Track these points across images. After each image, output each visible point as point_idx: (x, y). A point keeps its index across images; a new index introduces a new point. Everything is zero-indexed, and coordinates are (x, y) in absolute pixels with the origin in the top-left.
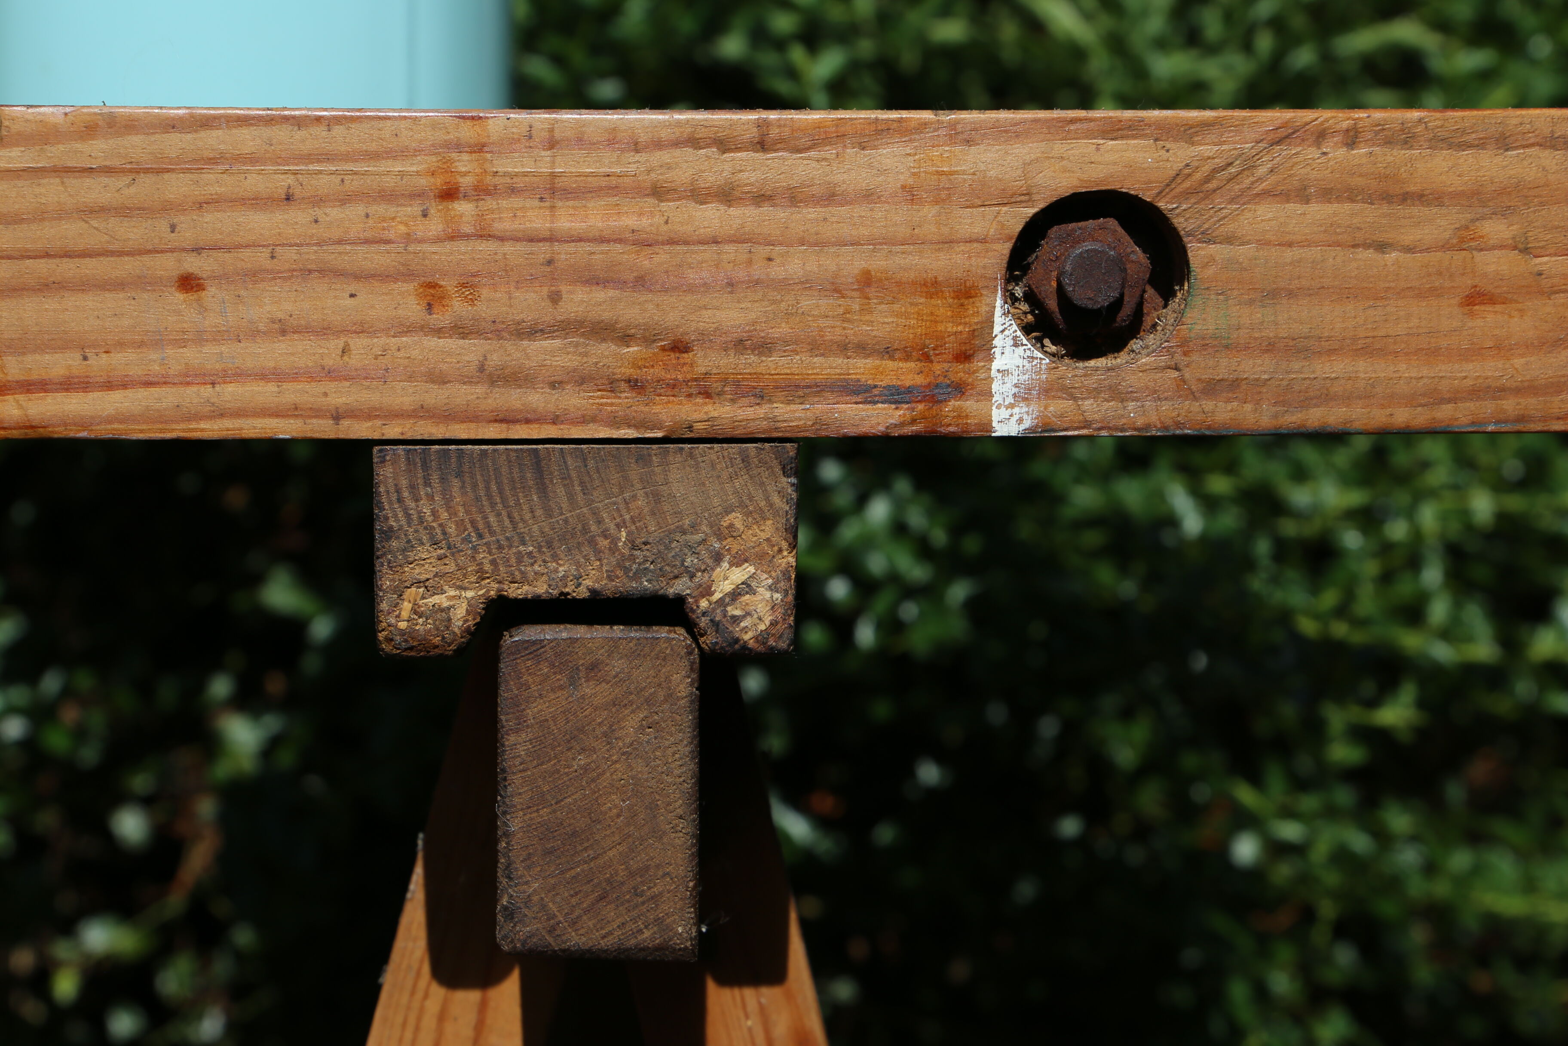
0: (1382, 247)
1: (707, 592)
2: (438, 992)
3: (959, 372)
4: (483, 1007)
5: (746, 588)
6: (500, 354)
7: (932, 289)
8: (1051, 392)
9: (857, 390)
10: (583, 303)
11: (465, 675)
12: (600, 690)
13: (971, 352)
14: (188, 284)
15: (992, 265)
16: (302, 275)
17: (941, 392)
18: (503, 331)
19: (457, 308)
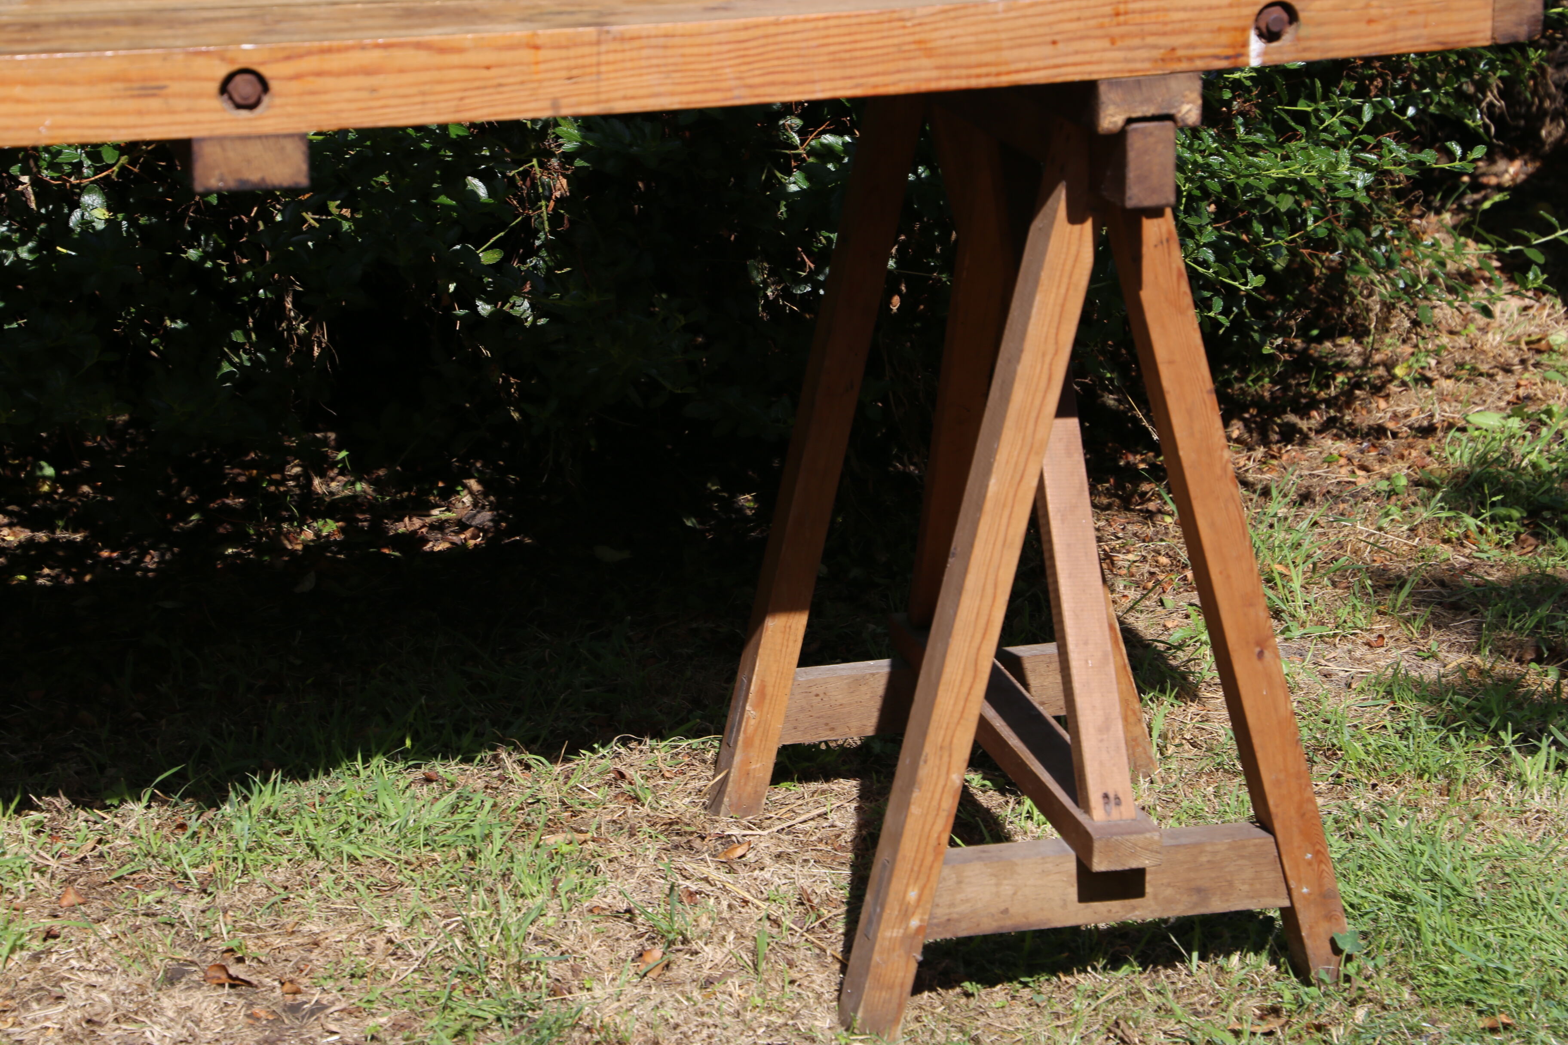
0: (1346, 9)
1: (1179, 112)
2: (1069, 227)
3: (1241, 51)
4: (1082, 230)
5: (1190, 110)
6: (1130, 55)
7: (1235, 29)
8: (1264, 53)
9: (1217, 57)
10: (1150, 40)
11: (1119, 138)
12: (1151, 140)
13: (1245, 44)
14: (1054, 43)
15: (1251, 22)
16: (1082, 38)
17: (1237, 56)
18: (1130, 49)
19: (1119, 44)
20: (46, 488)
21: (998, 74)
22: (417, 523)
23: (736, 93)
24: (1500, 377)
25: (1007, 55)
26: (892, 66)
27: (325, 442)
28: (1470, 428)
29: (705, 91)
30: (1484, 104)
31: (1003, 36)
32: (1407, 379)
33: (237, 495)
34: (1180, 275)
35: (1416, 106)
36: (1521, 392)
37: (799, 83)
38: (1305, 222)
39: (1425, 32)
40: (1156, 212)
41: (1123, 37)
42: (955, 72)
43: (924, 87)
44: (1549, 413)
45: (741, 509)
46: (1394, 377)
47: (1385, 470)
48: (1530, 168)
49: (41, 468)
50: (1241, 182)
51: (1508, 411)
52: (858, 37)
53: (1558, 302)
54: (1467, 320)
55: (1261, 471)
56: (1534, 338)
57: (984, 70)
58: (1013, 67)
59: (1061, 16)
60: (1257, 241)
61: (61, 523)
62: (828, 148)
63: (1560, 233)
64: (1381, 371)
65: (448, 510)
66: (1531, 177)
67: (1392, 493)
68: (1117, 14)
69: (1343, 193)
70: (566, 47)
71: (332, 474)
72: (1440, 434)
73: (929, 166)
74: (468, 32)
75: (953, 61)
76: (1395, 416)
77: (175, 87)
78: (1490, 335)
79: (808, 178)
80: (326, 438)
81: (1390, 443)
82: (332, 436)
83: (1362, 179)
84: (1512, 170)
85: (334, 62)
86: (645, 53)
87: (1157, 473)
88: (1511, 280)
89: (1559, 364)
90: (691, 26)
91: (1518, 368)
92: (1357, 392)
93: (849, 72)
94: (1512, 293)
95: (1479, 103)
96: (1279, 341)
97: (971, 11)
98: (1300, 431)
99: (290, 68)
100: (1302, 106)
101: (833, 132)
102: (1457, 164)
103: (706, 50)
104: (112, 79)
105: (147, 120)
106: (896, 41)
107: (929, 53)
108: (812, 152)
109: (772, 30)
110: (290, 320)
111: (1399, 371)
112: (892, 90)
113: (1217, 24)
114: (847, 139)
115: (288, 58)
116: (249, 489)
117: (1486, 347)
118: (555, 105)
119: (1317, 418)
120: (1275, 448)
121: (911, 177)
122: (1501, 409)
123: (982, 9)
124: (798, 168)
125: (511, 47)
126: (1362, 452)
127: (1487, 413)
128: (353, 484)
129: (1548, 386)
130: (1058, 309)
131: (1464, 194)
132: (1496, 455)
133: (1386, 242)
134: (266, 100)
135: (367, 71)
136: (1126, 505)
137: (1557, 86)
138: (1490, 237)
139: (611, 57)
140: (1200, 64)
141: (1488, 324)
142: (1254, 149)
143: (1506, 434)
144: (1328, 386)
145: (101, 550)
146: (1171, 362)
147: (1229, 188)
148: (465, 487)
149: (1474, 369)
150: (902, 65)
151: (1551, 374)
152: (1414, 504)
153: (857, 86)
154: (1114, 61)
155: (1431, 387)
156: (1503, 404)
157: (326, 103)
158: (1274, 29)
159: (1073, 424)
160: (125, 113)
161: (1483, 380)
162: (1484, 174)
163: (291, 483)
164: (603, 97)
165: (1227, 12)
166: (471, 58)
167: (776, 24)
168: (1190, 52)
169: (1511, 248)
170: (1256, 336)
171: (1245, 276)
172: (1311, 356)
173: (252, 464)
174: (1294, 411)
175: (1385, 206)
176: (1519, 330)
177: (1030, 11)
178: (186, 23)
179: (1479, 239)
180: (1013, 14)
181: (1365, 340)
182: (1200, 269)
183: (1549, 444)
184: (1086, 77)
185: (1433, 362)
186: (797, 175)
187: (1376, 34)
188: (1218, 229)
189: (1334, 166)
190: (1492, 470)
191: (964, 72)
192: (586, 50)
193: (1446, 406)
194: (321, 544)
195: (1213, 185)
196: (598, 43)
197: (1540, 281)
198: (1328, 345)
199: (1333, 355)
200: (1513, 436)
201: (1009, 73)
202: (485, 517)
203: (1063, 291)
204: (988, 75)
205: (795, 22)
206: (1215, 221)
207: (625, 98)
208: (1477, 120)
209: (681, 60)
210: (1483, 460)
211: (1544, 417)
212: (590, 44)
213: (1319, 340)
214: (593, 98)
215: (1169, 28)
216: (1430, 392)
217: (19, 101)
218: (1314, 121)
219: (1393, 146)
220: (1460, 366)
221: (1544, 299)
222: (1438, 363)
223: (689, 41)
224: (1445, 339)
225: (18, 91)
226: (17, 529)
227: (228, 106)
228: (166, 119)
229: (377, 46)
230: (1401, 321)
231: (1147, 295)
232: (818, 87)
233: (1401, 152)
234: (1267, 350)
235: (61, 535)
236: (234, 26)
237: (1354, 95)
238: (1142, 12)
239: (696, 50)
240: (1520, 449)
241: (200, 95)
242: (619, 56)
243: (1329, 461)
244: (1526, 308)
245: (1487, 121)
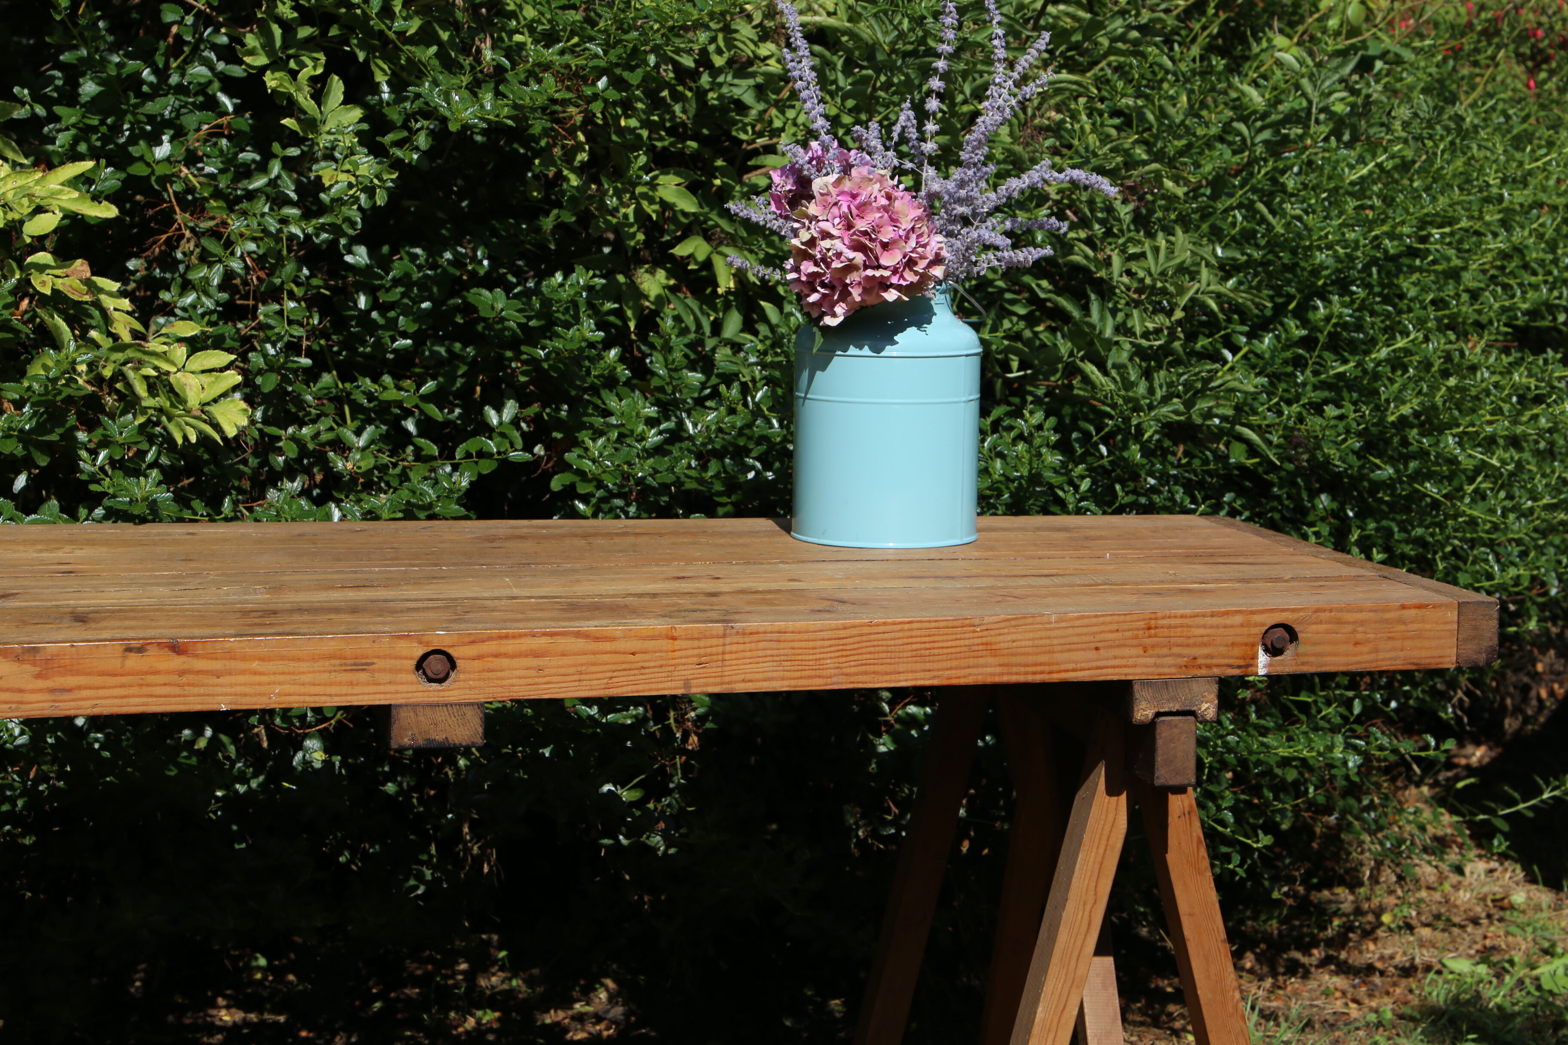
0: (1337, 633)
1: (1199, 709)
2: (1107, 799)
3: (1251, 662)
4: (1118, 802)
5: (1208, 708)
6: (1159, 661)
7: (1246, 644)
8: (1270, 665)
9: (1231, 666)
10: (1176, 650)
11: (1149, 728)
12: (1176, 731)
13: (1255, 657)
14: (1097, 649)
15: (1259, 639)
16: (1119, 646)
17: (1248, 666)
18: (1159, 656)
19: (1150, 652)
20: (259, 976)
21: (1050, 673)
22: (561, 1014)
23: (834, 679)
24: (1469, 929)
25: (1058, 657)
26: (963, 663)
27: (489, 942)
28: (1445, 971)
29: (810, 677)
30: (1455, 700)
31: (1055, 642)
32: (1393, 926)
33: (414, 986)
34: (1199, 842)
35: (1398, 701)
36: (1488, 943)
37: (887, 674)
38: (1307, 789)
39: (1401, 654)
40: (1180, 790)
41: (1153, 646)
42: (1015, 669)
43: (989, 680)
44: (1511, 962)
45: (831, 1013)
46: (1381, 924)
47: (1374, 1004)
48: (1493, 754)
49: (256, 959)
50: (1254, 758)
51: (1477, 958)
52: (936, 638)
53: (1518, 868)
54: (1442, 878)
55: (1268, 999)
56: (1498, 896)
57: (1039, 669)
58: (1063, 667)
59: (1103, 628)
60: (1267, 804)
61: (268, 1006)
62: (912, 717)
63: (1522, 806)
64: (1370, 918)
65: (588, 1004)
66: (1494, 761)
67: (1379, 1024)
68: (1149, 628)
69: (1339, 772)
70: (698, 639)
71: (494, 970)
72: (1420, 975)
73: (995, 735)
74: (619, 625)
75: (1014, 660)
76: (1382, 958)
77: (380, 664)
78: (1461, 893)
79: (895, 741)
80: (490, 939)
81: (1377, 979)
82: (495, 937)
83: (1354, 761)
84: (1478, 753)
85: (510, 646)
86: (762, 645)
87: (1179, 997)
88: (1479, 846)
89: (1519, 921)
90: (800, 625)
91: (1485, 921)
92: (1351, 935)
93: (928, 666)
94: (1480, 857)
95: (1450, 699)
96: (1286, 889)
97: (1030, 620)
98: (1303, 966)
99: (473, 650)
100: (1304, 697)
101: (916, 704)
102: (1431, 753)
103: (811, 644)
104: (331, 657)
105: (358, 689)
106: (967, 642)
107: (994, 653)
108: (898, 720)
109: (866, 630)
110: (466, 842)
111: (1386, 918)
112: (963, 681)
113: (1231, 639)
114: (928, 710)
115: (473, 642)
116: (423, 981)
117: (1458, 902)
118: (687, 683)
119: (1317, 954)
120: (1281, 978)
121: (980, 743)
122: (1470, 957)
123: (1038, 619)
124: (887, 732)
125: (653, 638)
126: (1354, 987)
127: (1460, 960)
128: (510, 979)
129: (1510, 939)
130: (1097, 866)
131: (1439, 771)
132: (1467, 997)
133: (1375, 810)
134: (453, 675)
135: (536, 654)
136: (1156, 1023)
137: (1515, 687)
138: (1464, 809)
139: (734, 648)
140: (1216, 671)
141: (1460, 883)
142: (1264, 731)
143: (1476, 979)
144: (1326, 929)
145: (300, 1030)
146: (1191, 915)
147: (1243, 762)
148: (602, 985)
149: (1448, 920)
150: (971, 661)
151: (1513, 929)
152: (1398, 1035)
153: (934, 678)
154: (1146, 666)
155: (1412, 934)
156: (1472, 952)
157: (501, 679)
158: (1278, 646)
159: (1109, 961)
160: (340, 684)
161: (1456, 931)
162: (1455, 756)
163: (460, 977)
164: (726, 679)
165: (1239, 631)
166: (621, 645)
167: (870, 625)
168: (1208, 661)
169: (1481, 817)
170: (1266, 883)
171: (1257, 836)
172: (1311, 902)
173: (431, 960)
174: (1297, 949)
175: (1374, 779)
176: (1486, 889)
177: (1078, 623)
178: (393, 612)
179: (1453, 811)
180: (1063, 624)
181: (1357, 891)
182: (1220, 829)
183: (1512, 990)
184: (1123, 678)
185: (1414, 913)
186: (886, 738)
187: (1361, 654)
188: (1235, 793)
189: (1330, 748)
190: (1464, 1010)
191: (1022, 669)
192: (714, 642)
193: (1425, 952)
194: (480, 1031)
195: (1231, 758)
196: (724, 636)
197: (1503, 847)
198: (1326, 893)
199: (1330, 902)
200: (1481, 981)
201: (1059, 672)
202: (618, 1011)
203: (1101, 851)
204: (1042, 673)
205: (885, 624)
206: (1232, 786)
207: (743, 681)
208: (1449, 712)
209: (790, 651)
210: (1456, 1000)
211: (1507, 966)
212: (718, 637)
213: (1319, 888)
214: (718, 680)
215: (1192, 641)
216: (1411, 939)
217: (255, 673)
218: (1314, 711)
219: (1379, 735)
220: (1438, 917)
221: (1507, 864)
222: (1418, 914)
223: (798, 636)
224: (1423, 894)
225: (255, 665)
226: (233, 1010)
227: (422, 679)
228: (372, 689)
229: (545, 634)
230: (1388, 876)
231: (1172, 858)
232: (902, 677)
233: (1385, 741)
234: (1276, 895)
235: (269, 1017)
236: (431, 615)
237: (1347, 688)
238: (1170, 627)
239: (803, 644)
240: (1488, 992)
241: (400, 671)
242: (741, 647)
243: (1327, 994)
244: (1491, 871)
245: (1459, 713)
